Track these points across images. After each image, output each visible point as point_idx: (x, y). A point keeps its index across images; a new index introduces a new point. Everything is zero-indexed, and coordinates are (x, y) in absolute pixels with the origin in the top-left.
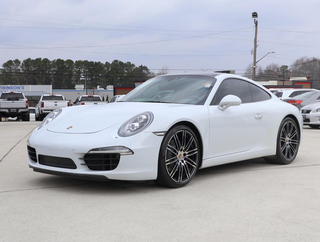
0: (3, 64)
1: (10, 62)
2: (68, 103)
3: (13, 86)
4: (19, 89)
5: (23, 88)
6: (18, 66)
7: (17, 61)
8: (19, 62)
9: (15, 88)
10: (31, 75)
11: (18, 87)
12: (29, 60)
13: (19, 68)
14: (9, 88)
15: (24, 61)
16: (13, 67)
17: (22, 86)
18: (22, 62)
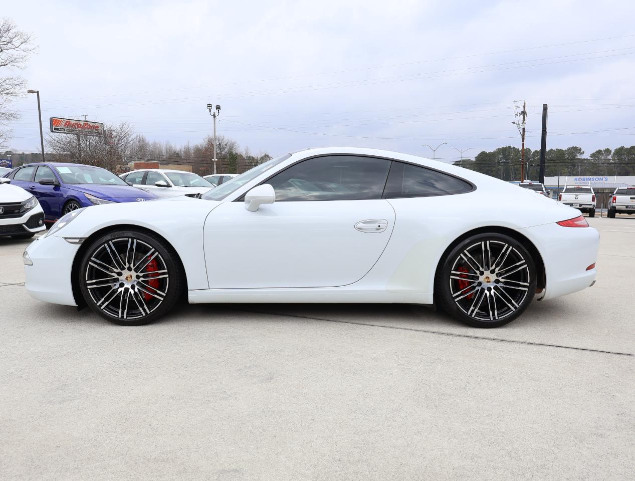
0: (591, 155)
1: (599, 152)
2: (593, 196)
3: (595, 177)
4: (602, 180)
5: (606, 180)
6: (609, 155)
7: (608, 151)
8: (610, 152)
9: (597, 179)
10: (622, 165)
11: (600, 179)
12: (622, 149)
13: (610, 157)
14: (590, 180)
15: (616, 151)
16: (602, 157)
17: (605, 177)
18: (613, 151)
